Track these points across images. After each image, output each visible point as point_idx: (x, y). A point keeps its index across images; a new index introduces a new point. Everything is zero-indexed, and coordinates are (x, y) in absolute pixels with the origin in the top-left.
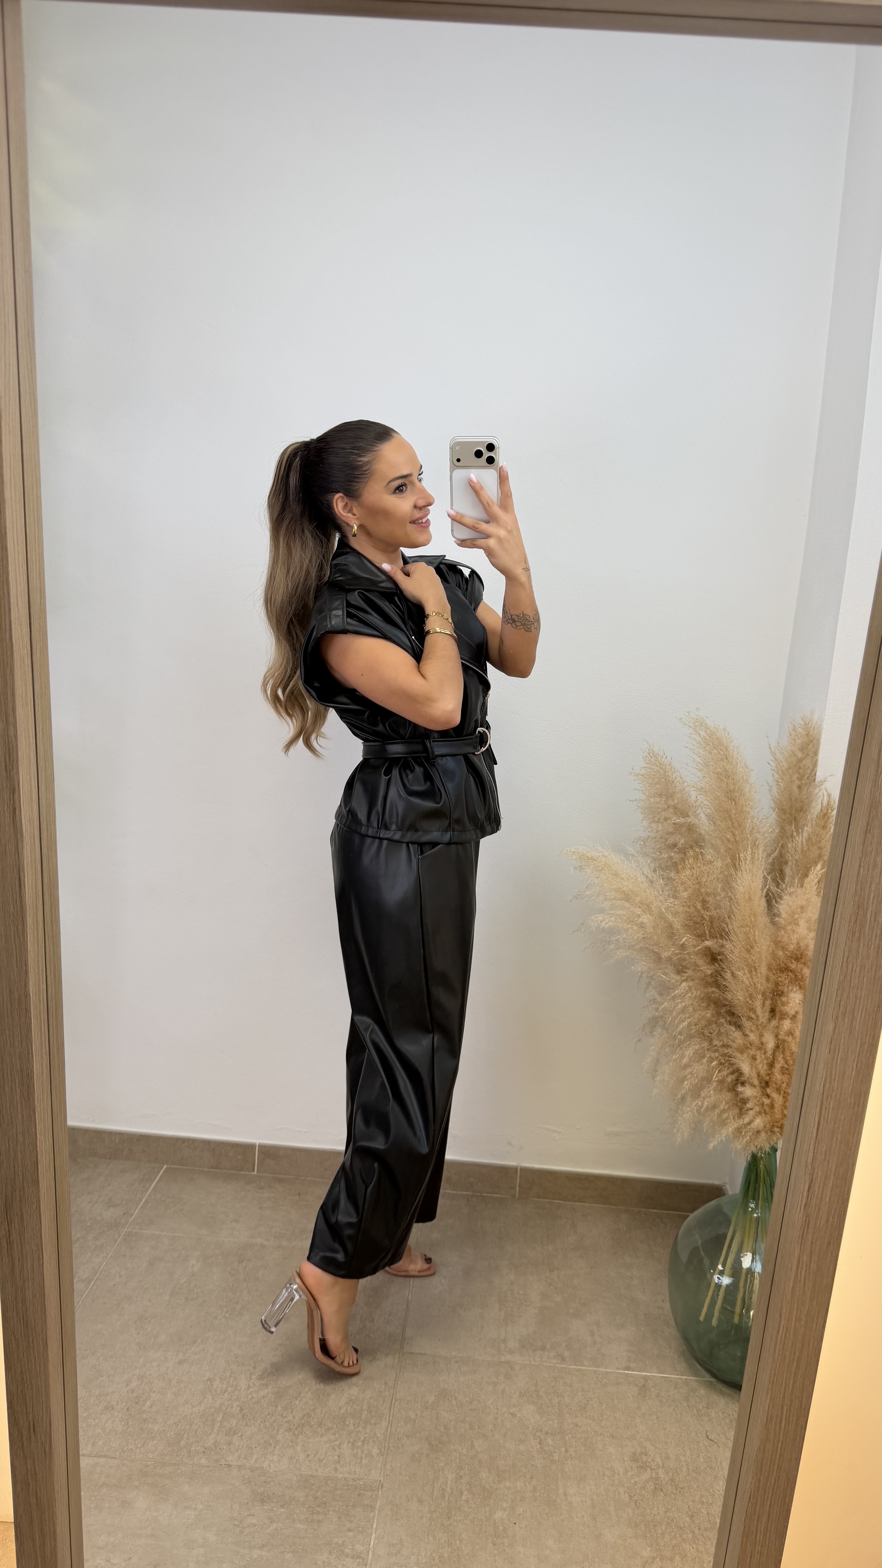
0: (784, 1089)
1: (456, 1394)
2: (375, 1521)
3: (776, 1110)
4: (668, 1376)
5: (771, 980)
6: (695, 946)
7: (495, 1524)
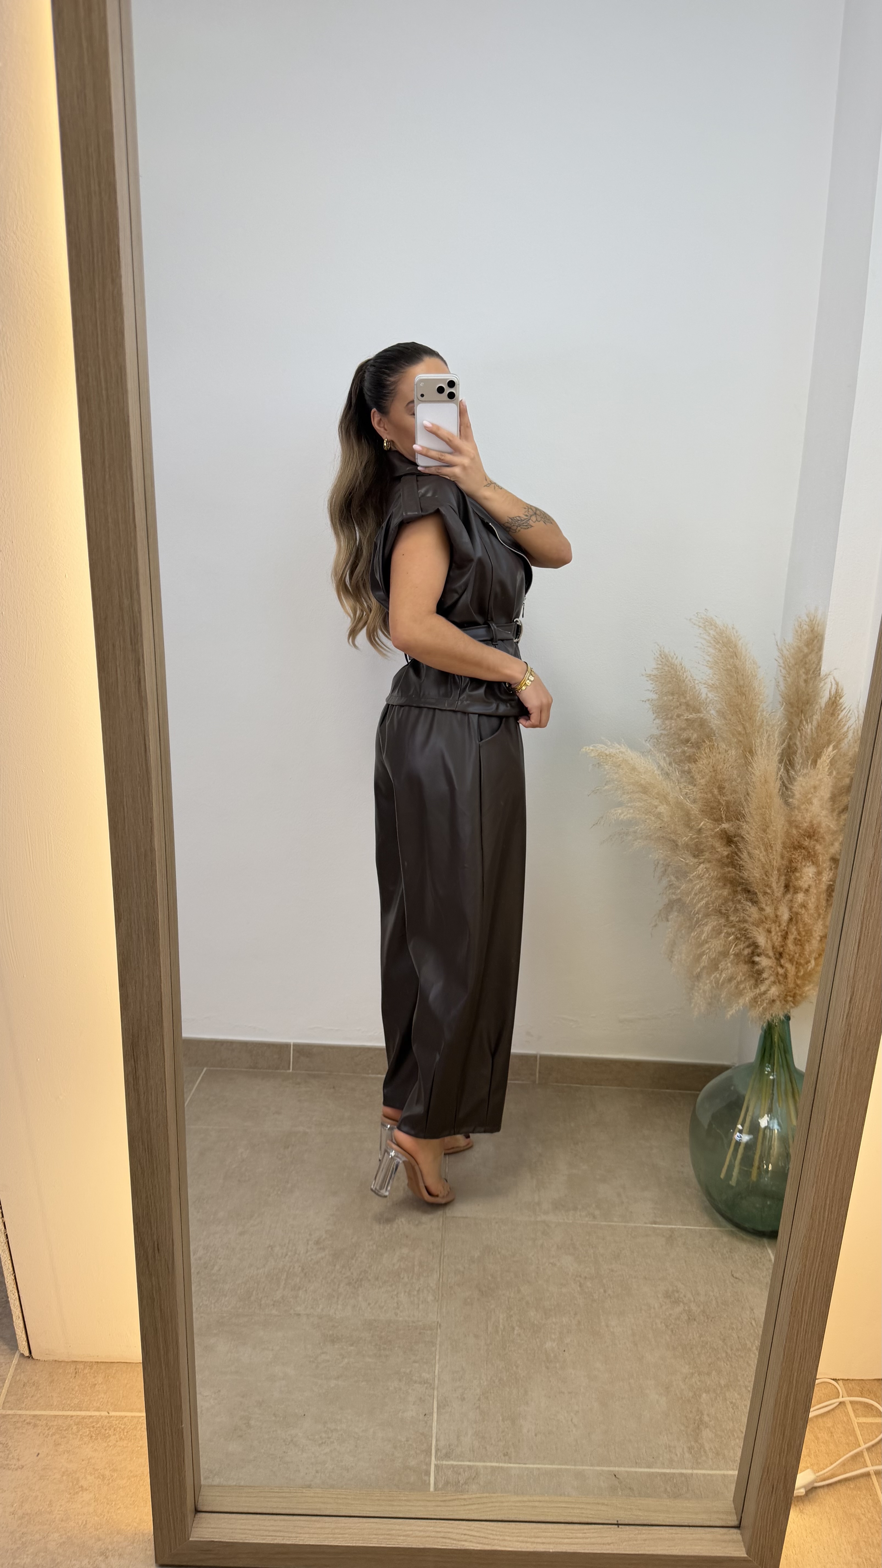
0: (796, 959)
1: (499, 1249)
2: (437, 1353)
3: (789, 980)
4: (692, 1227)
5: (785, 858)
6: (712, 830)
7: (546, 1351)
